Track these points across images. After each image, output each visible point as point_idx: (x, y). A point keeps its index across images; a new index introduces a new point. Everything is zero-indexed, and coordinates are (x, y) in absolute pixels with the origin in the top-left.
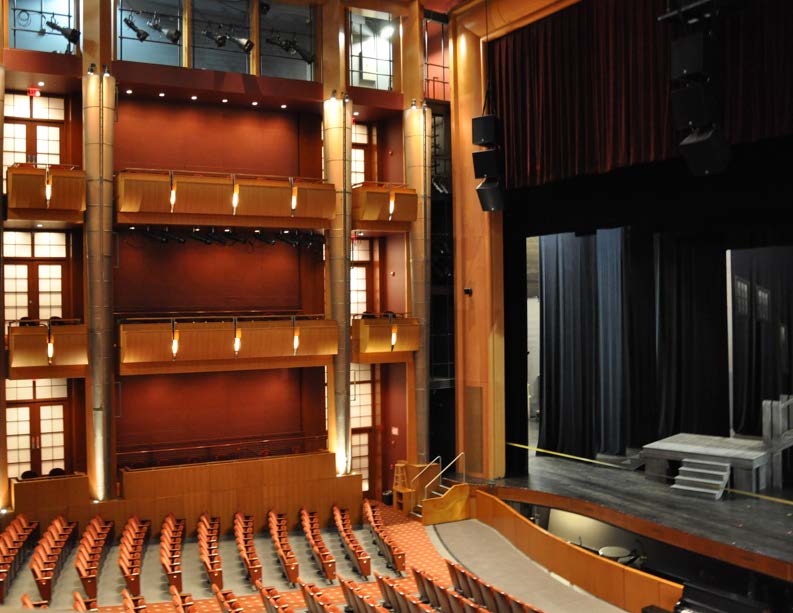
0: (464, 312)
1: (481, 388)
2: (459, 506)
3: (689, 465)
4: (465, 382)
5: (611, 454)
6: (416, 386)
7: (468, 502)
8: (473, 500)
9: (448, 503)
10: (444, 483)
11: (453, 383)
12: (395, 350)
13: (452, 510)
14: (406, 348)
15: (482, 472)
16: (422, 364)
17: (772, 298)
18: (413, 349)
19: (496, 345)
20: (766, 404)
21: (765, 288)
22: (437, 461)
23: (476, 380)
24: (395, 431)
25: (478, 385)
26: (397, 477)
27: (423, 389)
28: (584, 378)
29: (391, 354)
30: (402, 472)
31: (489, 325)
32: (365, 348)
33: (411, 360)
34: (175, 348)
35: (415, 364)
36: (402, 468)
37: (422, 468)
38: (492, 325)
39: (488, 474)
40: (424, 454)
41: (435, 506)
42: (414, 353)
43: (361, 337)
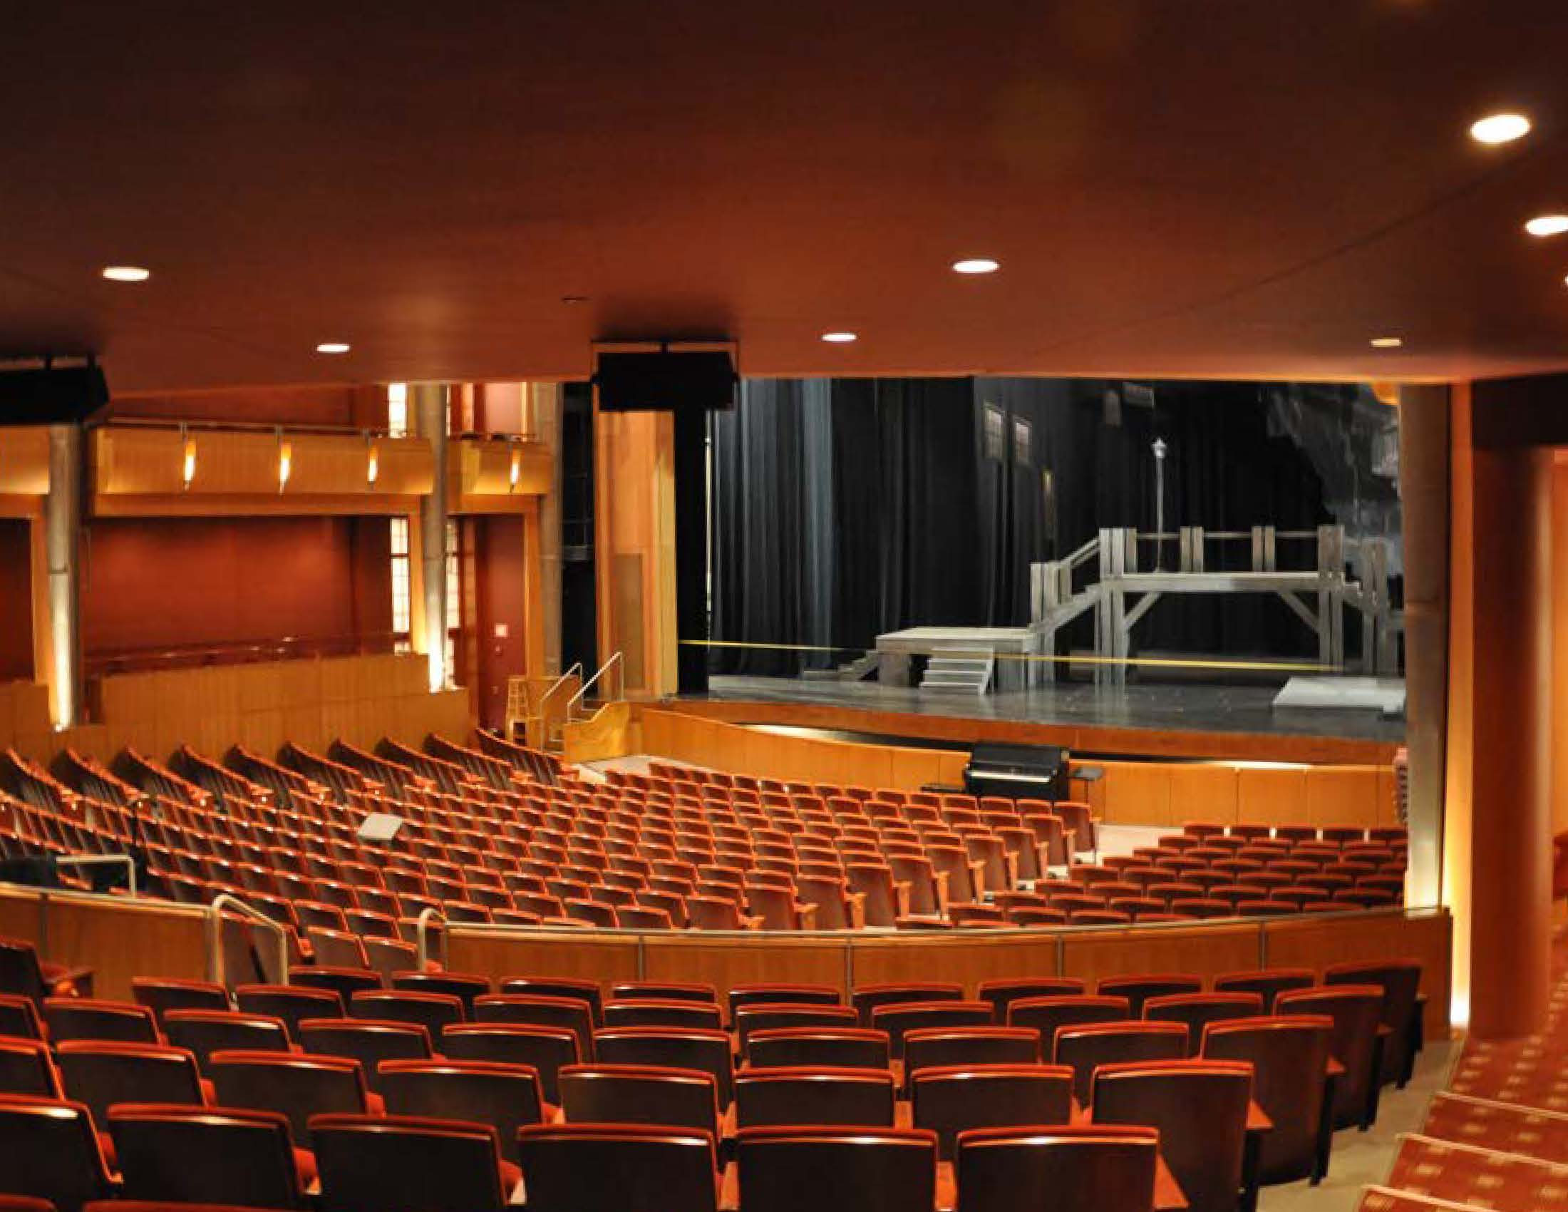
0: (610, 437)
1: (640, 557)
2: (617, 735)
3: (941, 654)
4: (612, 547)
5: (819, 667)
6: (542, 552)
7: (629, 730)
8: (637, 726)
9: (600, 731)
10: (587, 705)
11: (592, 553)
12: (517, 491)
13: (606, 742)
14: (530, 489)
15: (642, 686)
16: (551, 518)
17: (1035, 434)
18: (541, 491)
19: (663, 487)
20: (1036, 568)
21: (1026, 417)
22: (576, 672)
23: (630, 541)
24: (501, 631)
25: (636, 551)
26: (513, 701)
27: (552, 557)
28: (782, 550)
29: (510, 498)
30: (521, 689)
31: (652, 457)
32: (472, 485)
33: (534, 510)
34: (189, 470)
35: (539, 516)
36: (521, 685)
37: (553, 682)
38: (658, 456)
39: (652, 689)
40: (555, 660)
41: (583, 734)
42: (540, 498)
43: (465, 469)
